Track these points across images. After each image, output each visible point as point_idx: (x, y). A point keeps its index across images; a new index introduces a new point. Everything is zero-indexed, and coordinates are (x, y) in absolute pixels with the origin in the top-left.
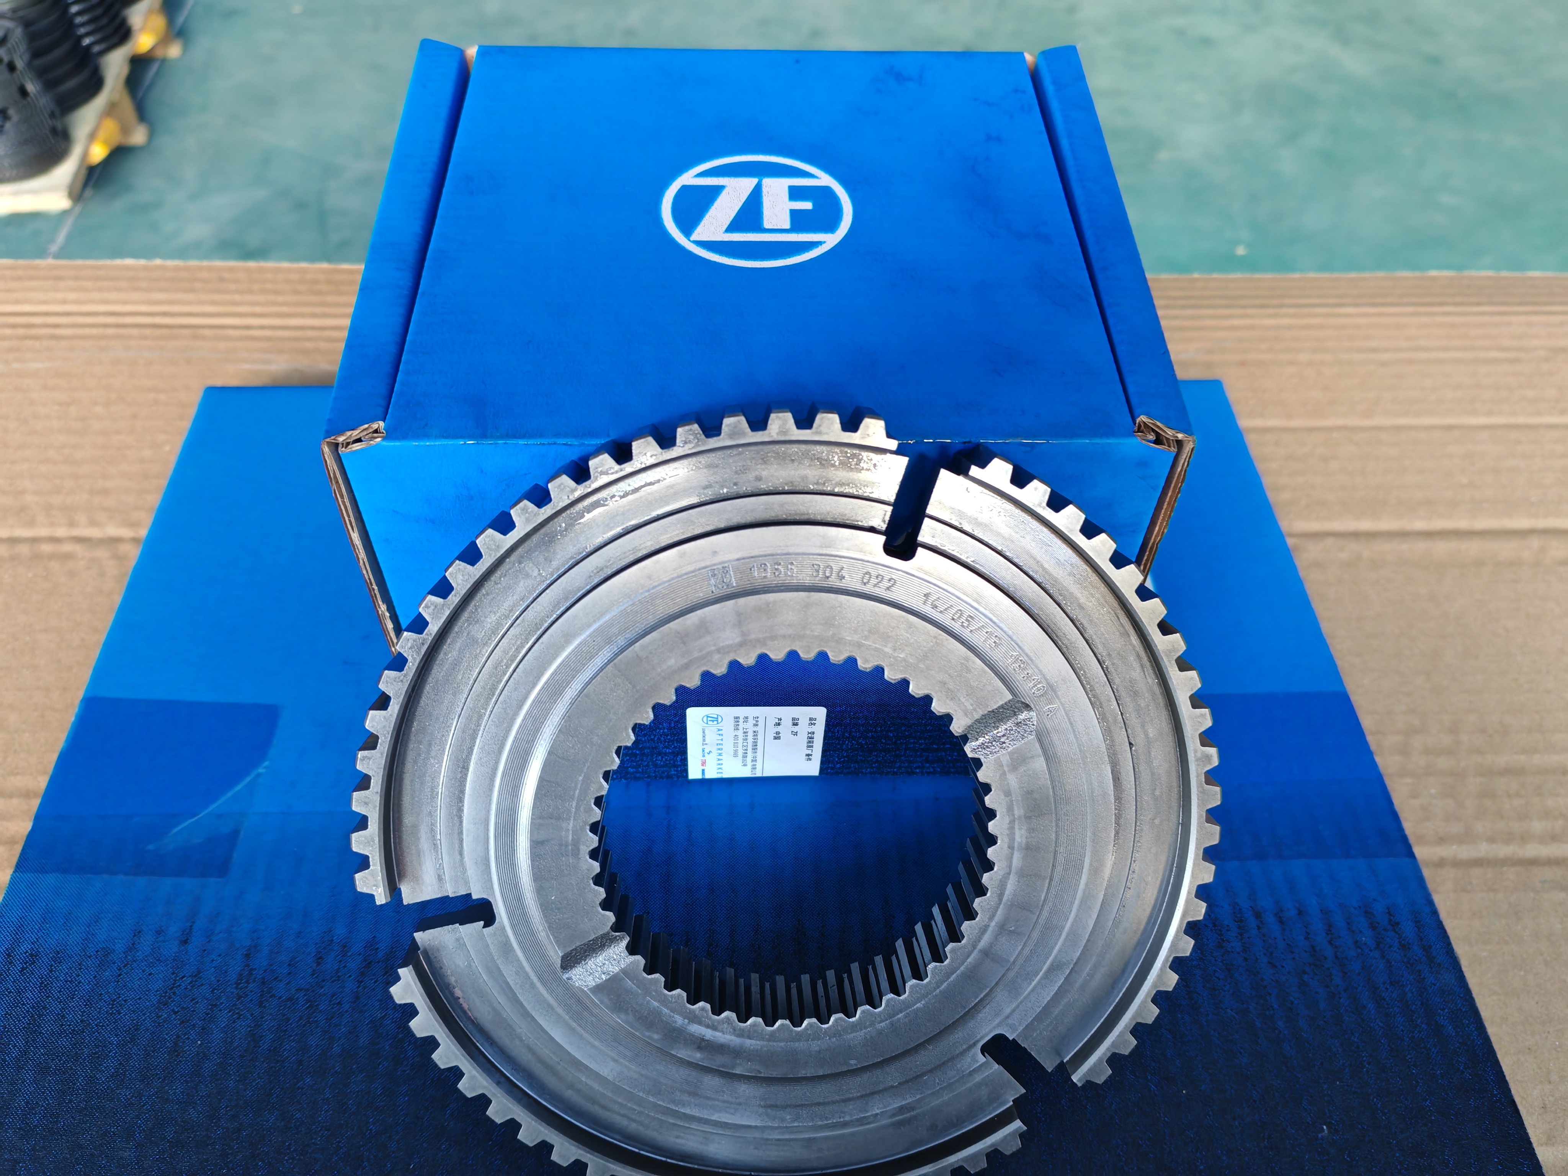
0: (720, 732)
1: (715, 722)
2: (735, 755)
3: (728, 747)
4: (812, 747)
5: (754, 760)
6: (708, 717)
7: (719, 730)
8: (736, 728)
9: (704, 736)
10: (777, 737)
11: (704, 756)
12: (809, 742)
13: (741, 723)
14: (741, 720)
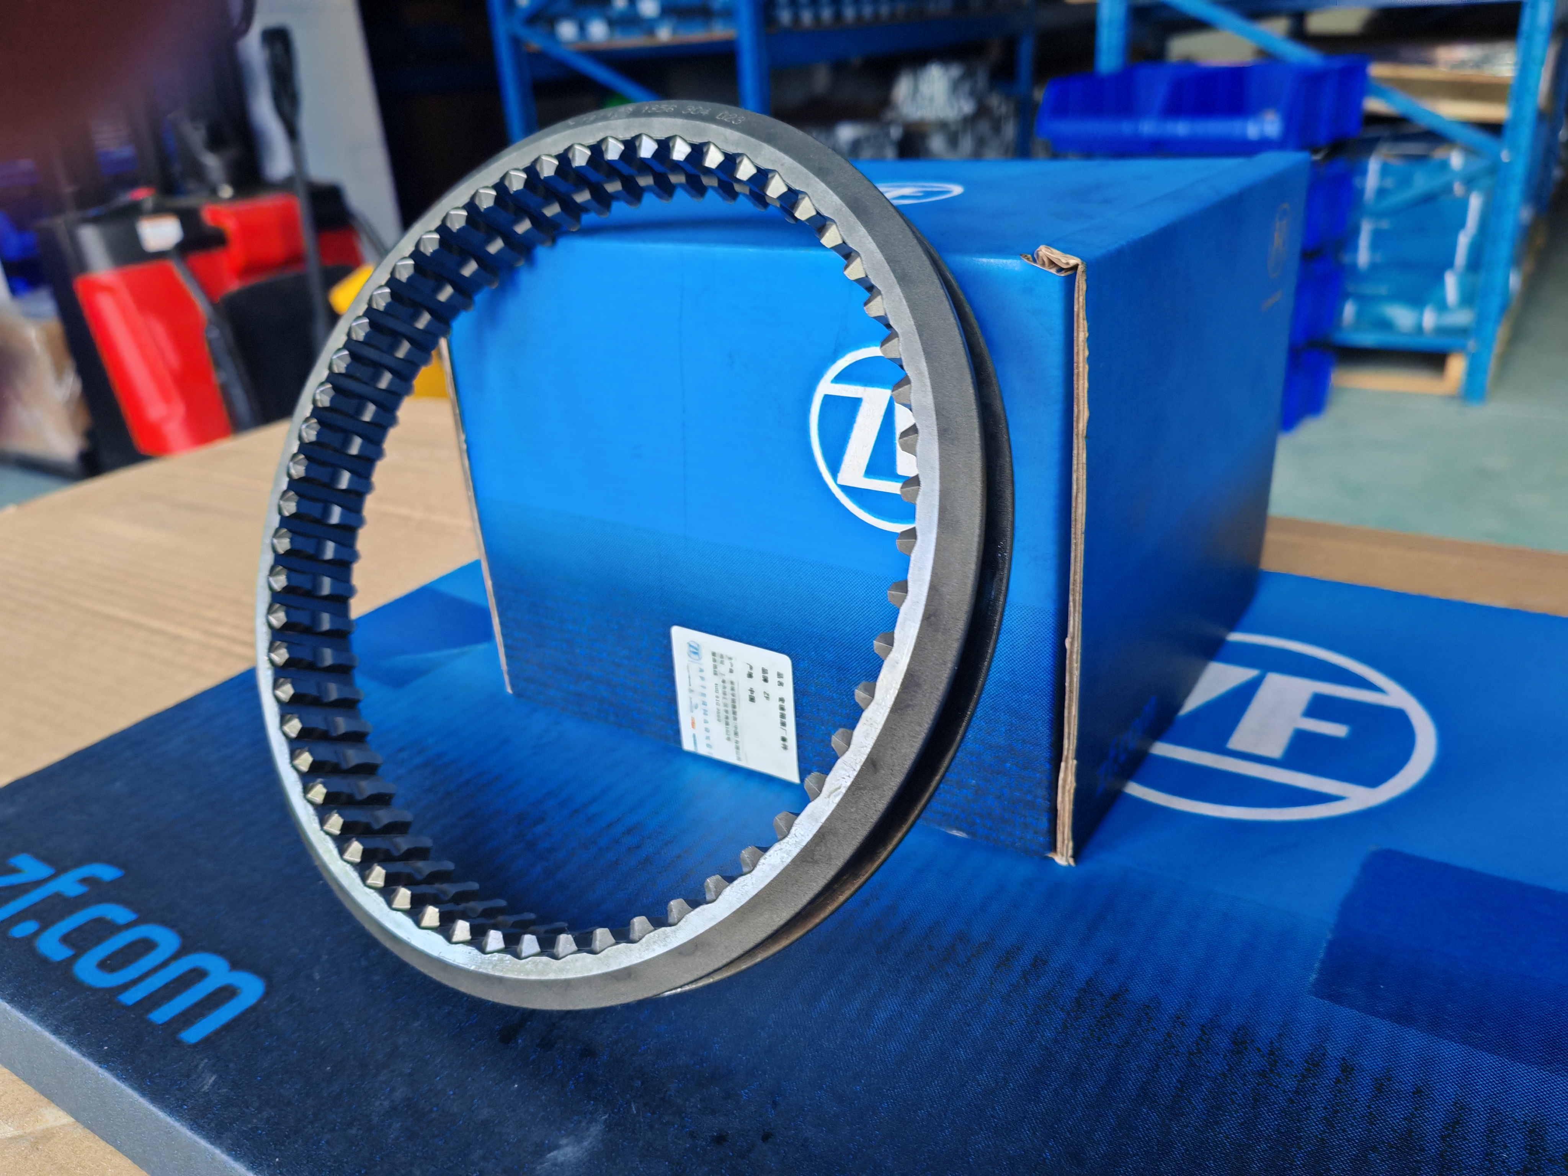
0: (702, 674)
1: (696, 657)
2: (719, 720)
3: (712, 706)
4: (783, 724)
5: (736, 734)
6: (690, 646)
7: (701, 670)
8: (715, 674)
9: (689, 677)
10: (752, 699)
11: (692, 711)
12: (783, 716)
13: (718, 664)
14: (718, 658)
